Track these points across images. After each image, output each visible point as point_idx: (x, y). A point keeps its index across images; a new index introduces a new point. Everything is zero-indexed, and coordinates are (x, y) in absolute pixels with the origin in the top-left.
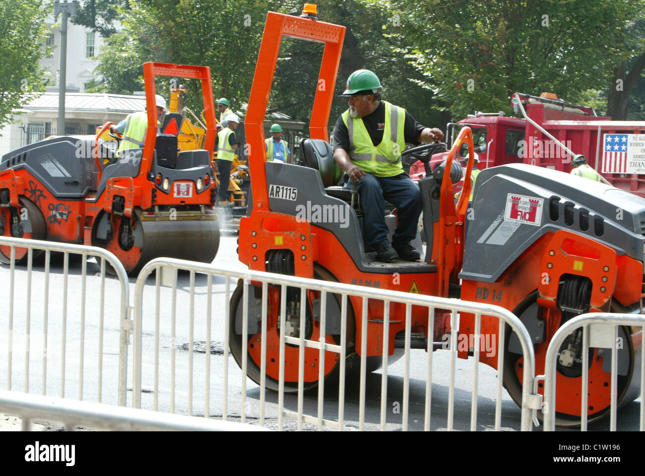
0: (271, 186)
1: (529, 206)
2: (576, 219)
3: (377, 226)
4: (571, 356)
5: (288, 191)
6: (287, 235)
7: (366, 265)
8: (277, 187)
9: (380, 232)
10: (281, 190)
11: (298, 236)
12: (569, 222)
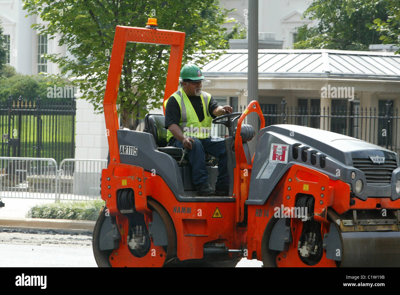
0: (121, 146)
1: (281, 151)
2: (309, 157)
3: (202, 171)
4: (307, 249)
5: (132, 149)
6: (130, 179)
7: (181, 197)
8: (125, 147)
9: (204, 175)
10: (127, 149)
11: (136, 178)
12: (304, 159)
